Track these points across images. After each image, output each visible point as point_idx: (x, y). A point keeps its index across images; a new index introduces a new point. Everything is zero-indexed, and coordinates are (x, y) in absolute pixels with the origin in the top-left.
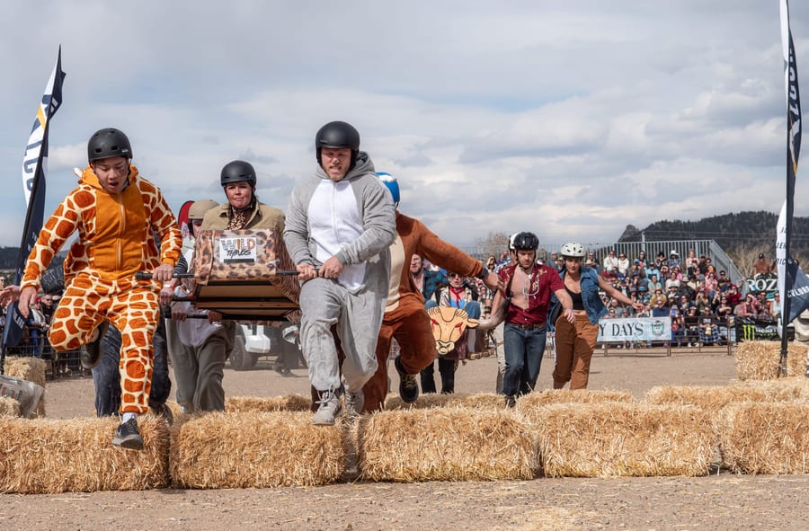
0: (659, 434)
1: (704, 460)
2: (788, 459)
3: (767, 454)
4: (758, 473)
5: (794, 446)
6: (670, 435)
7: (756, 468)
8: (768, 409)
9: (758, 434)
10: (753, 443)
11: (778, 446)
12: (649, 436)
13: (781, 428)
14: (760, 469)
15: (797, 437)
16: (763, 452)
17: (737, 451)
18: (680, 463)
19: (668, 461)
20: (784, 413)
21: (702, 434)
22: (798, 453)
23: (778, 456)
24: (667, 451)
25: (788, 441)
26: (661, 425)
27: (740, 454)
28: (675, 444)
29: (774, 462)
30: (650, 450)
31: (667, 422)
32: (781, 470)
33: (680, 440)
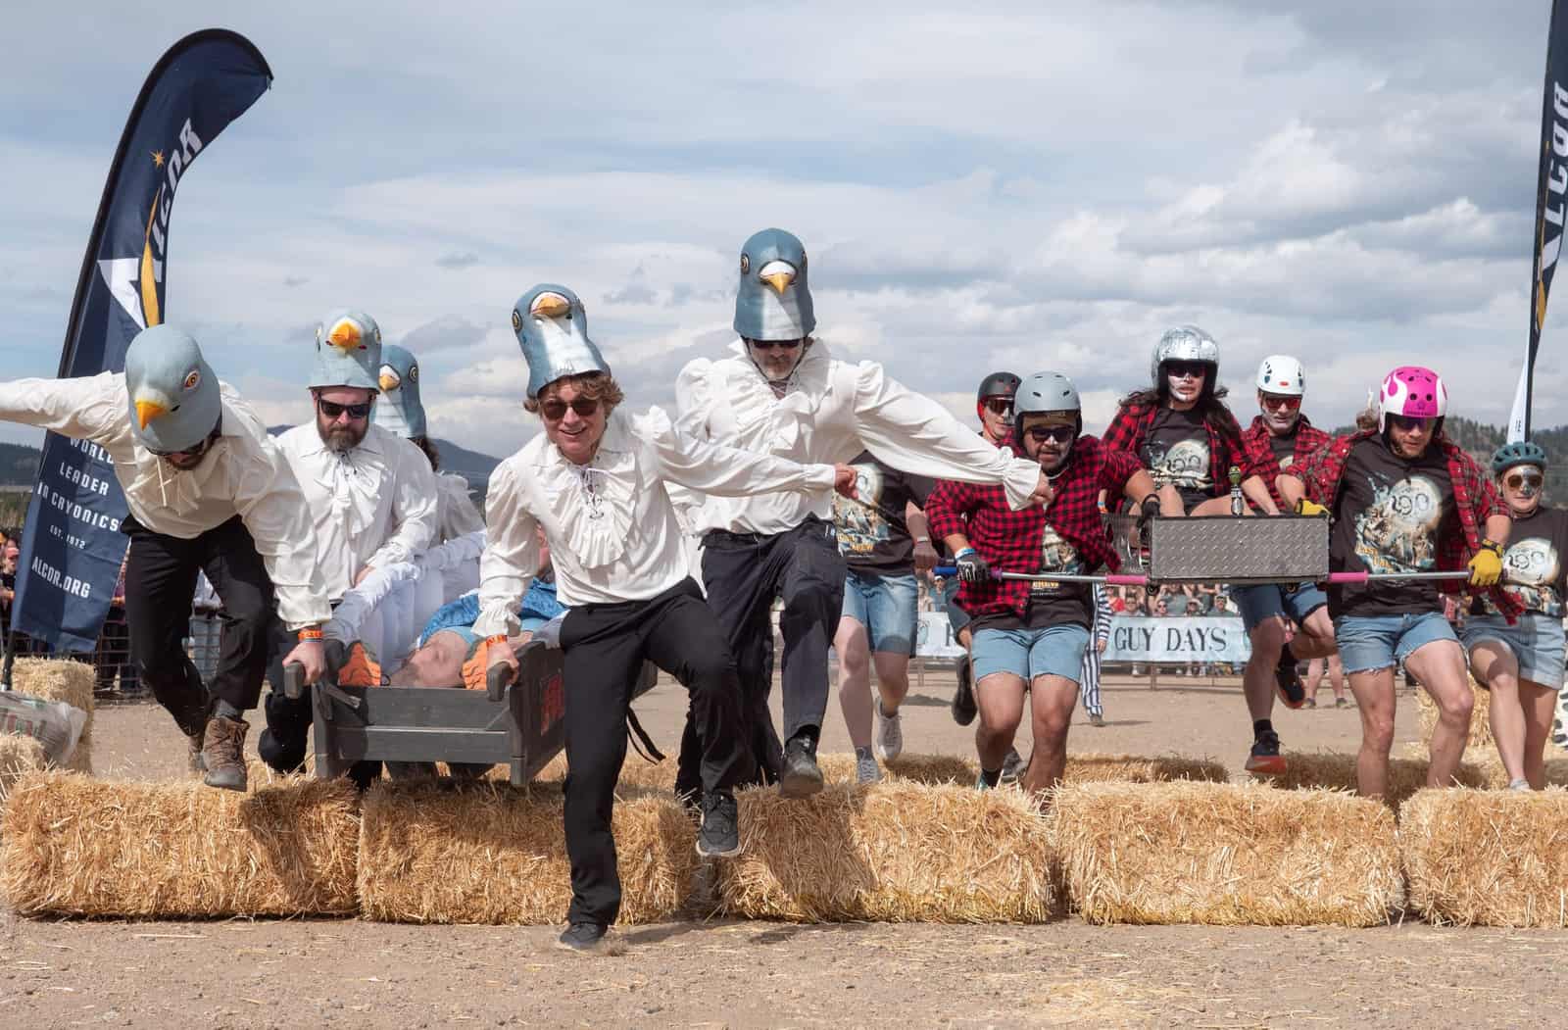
0: (1299, 844)
1: (1380, 896)
2: (1532, 900)
3: (1491, 888)
4: (1475, 924)
5: (1544, 875)
6: (1320, 849)
7: (1470, 915)
8: (1497, 803)
9: (1475, 850)
10: (1467, 867)
11: (1515, 873)
12: (1281, 851)
13: (1520, 840)
14: (1477, 917)
15: (1550, 859)
16: (1484, 884)
17: (1435, 881)
18: (1336, 901)
19: (1312, 895)
20: (1528, 812)
21: (1379, 847)
22: (1549, 888)
23: (1514, 892)
24: (1312, 878)
25: (1532, 866)
26: (1303, 828)
27: (1441, 887)
28: (1328, 865)
29: (1505, 905)
30: (1283, 875)
31: (1314, 822)
32: (1517, 921)
33: (1338, 859)
